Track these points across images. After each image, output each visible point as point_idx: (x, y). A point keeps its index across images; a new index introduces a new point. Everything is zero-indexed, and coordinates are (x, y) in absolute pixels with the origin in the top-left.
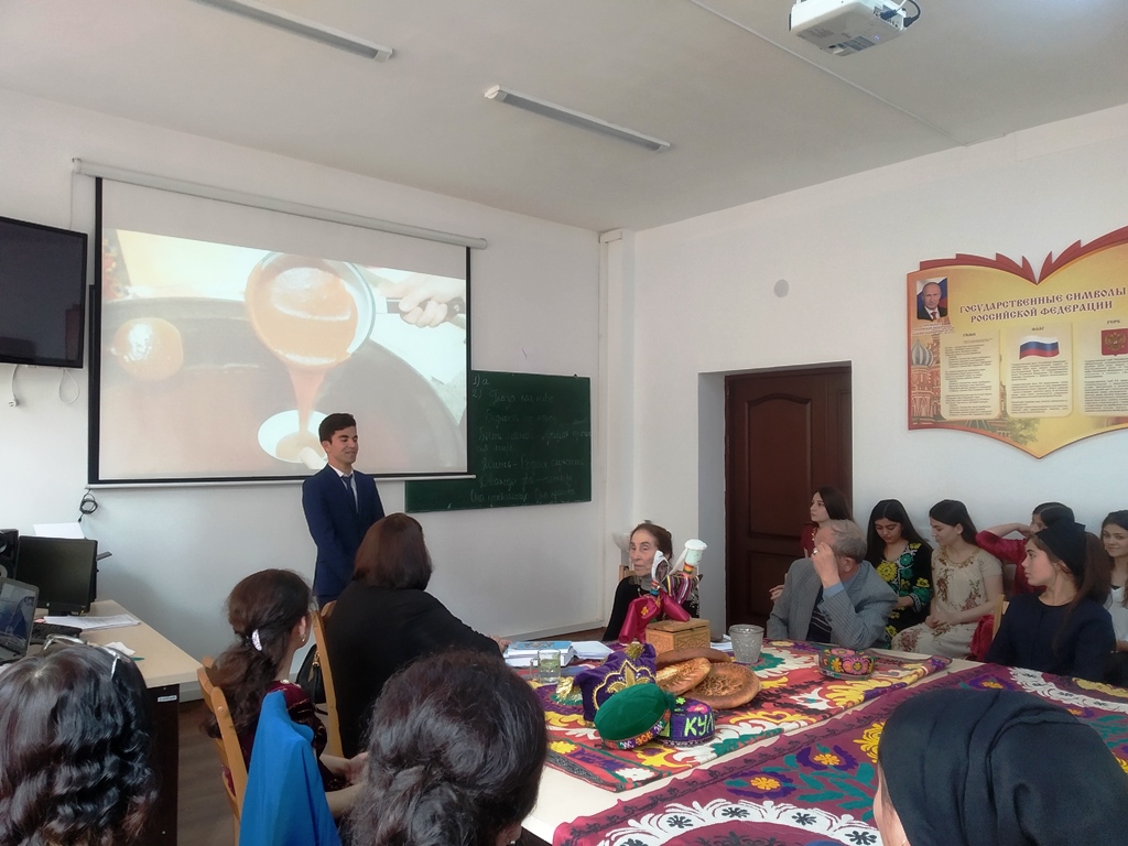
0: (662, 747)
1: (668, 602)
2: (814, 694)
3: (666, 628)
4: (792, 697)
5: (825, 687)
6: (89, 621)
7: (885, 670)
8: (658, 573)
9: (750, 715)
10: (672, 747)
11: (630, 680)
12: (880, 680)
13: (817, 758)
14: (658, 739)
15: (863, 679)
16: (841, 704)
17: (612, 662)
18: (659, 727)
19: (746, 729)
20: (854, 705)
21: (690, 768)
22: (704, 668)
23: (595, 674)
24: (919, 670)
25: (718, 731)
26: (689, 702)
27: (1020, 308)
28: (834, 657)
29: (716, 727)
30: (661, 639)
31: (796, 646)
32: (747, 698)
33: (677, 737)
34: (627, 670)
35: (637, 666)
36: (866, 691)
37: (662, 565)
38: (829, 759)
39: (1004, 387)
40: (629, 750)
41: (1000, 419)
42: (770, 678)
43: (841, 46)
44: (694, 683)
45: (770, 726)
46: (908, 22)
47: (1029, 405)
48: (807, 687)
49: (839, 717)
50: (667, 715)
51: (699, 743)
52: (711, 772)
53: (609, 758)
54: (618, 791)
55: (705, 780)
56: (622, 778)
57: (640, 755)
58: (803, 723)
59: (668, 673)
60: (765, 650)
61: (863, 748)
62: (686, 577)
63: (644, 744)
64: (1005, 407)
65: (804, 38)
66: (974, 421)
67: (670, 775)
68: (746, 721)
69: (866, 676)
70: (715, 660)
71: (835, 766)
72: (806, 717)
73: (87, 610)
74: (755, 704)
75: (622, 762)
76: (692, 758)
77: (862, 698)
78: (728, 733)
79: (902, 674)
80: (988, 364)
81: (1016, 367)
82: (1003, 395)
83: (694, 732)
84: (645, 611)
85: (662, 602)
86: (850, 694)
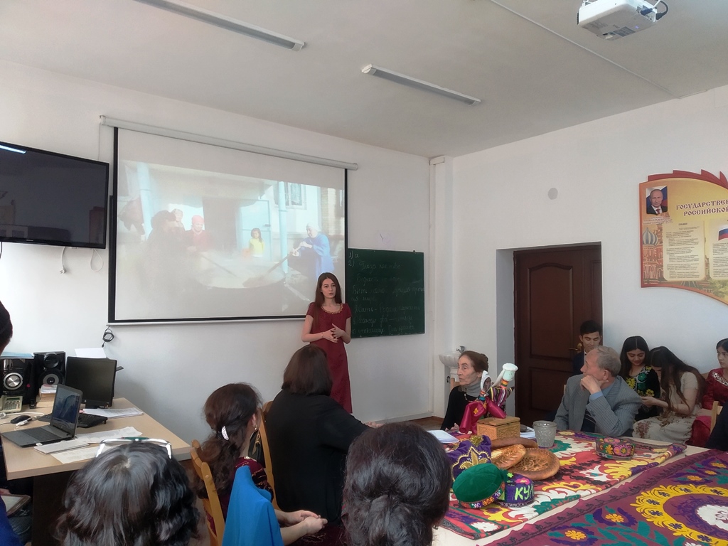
0: (500, 507)
1: (491, 405)
2: (596, 470)
3: (491, 423)
4: (581, 472)
5: (602, 465)
6: (111, 412)
7: (640, 453)
8: (485, 386)
9: (555, 485)
10: (506, 507)
11: (475, 460)
12: (640, 460)
13: (608, 517)
14: (497, 502)
15: (627, 460)
16: (616, 477)
17: (462, 448)
18: (498, 494)
19: (554, 495)
20: (625, 478)
21: (521, 523)
22: (522, 452)
23: (452, 456)
24: (666, 454)
25: (536, 496)
26: (515, 476)
27: (718, 207)
28: (607, 444)
29: (536, 493)
30: (488, 429)
31: (576, 435)
32: (553, 473)
33: (510, 500)
34: (473, 454)
35: (479, 451)
36: (632, 468)
37: (488, 380)
38: (616, 518)
39: (708, 259)
40: (478, 509)
41: (705, 280)
42: (564, 458)
43: (612, 34)
44: (515, 462)
45: (571, 493)
46: (659, 16)
47: (726, 271)
48: (590, 464)
49: (617, 486)
50: (503, 485)
51: (525, 505)
52: (537, 525)
53: (466, 515)
54: (476, 539)
55: (533, 532)
56: (476, 529)
57: (486, 513)
58: (593, 491)
59: (496, 454)
60: (557, 438)
61: (638, 510)
62: (504, 388)
63: (488, 505)
64: (709, 273)
66: (687, 282)
67: (508, 528)
68: (554, 489)
69: (629, 457)
70: (528, 445)
71: (621, 523)
72: (594, 487)
73: (111, 405)
74: (558, 477)
75: (475, 518)
76: (521, 516)
77: (630, 473)
78: (543, 498)
79: (653, 456)
80: (697, 243)
81: (716, 246)
82: (707, 265)
83: (521, 497)
84: (476, 411)
85: (487, 405)
86: (621, 470)
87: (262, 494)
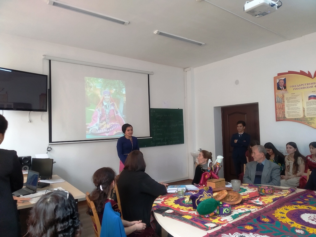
0: (217, 217)
1: (213, 174)
2: (258, 200)
3: (213, 181)
4: (251, 201)
5: (261, 198)
6: (51, 181)
7: (277, 192)
8: (210, 165)
9: (240, 207)
10: (220, 217)
11: (206, 197)
12: (276, 195)
13: (263, 220)
14: (216, 214)
15: (271, 195)
16: (266, 203)
17: (200, 192)
18: (216, 211)
19: (240, 211)
20: (270, 203)
21: (226, 223)
22: (226, 193)
23: (196, 196)
24: (288, 192)
25: (232, 211)
26: (223, 203)
27: (308, 86)
28: (262, 189)
29: (232, 210)
30: (211, 184)
31: (249, 185)
32: (239, 202)
33: (221, 214)
34: (205, 194)
35: (207, 193)
36: (273, 199)
37: (211, 163)
38: (266, 220)
39: (304, 108)
40: (208, 218)
41: (303, 118)
42: (244, 195)
43: (259, 15)
44: (223, 198)
45: (247, 210)
46: (278, 7)
47: (312, 113)
48: (255, 198)
49: (266, 207)
50: (218, 207)
51: (228, 215)
52: (233, 224)
53: (203, 220)
54: (207, 230)
55: (231, 226)
56: (207, 226)
57: (211, 219)
58: (257, 209)
59: (215, 194)
60: (241, 187)
61: (275, 216)
62: (218, 166)
63: (212, 216)
64: (305, 114)
65: (248, 13)
66: (295, 119)
67: (221, 225)
68: (240, 208)
69: (272, 194)
70: (229, 190)
71: (268, 222)
72: (257, 207)
73: (51, 178)
74: (241, 203)
75: (206, 221)
76: (226, 220)
77: (272, 201)
78: (235, 212)
79: (282, 193)
80: (299, 102)
81: (307, 103)
82: (304, 111)
83: (226, 212)
84: (206, 176)
85: (211, 174)
86: (268, 200)
87: (116, 214)
